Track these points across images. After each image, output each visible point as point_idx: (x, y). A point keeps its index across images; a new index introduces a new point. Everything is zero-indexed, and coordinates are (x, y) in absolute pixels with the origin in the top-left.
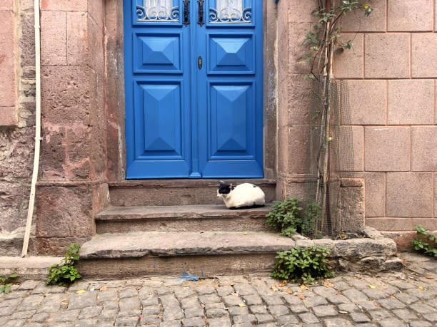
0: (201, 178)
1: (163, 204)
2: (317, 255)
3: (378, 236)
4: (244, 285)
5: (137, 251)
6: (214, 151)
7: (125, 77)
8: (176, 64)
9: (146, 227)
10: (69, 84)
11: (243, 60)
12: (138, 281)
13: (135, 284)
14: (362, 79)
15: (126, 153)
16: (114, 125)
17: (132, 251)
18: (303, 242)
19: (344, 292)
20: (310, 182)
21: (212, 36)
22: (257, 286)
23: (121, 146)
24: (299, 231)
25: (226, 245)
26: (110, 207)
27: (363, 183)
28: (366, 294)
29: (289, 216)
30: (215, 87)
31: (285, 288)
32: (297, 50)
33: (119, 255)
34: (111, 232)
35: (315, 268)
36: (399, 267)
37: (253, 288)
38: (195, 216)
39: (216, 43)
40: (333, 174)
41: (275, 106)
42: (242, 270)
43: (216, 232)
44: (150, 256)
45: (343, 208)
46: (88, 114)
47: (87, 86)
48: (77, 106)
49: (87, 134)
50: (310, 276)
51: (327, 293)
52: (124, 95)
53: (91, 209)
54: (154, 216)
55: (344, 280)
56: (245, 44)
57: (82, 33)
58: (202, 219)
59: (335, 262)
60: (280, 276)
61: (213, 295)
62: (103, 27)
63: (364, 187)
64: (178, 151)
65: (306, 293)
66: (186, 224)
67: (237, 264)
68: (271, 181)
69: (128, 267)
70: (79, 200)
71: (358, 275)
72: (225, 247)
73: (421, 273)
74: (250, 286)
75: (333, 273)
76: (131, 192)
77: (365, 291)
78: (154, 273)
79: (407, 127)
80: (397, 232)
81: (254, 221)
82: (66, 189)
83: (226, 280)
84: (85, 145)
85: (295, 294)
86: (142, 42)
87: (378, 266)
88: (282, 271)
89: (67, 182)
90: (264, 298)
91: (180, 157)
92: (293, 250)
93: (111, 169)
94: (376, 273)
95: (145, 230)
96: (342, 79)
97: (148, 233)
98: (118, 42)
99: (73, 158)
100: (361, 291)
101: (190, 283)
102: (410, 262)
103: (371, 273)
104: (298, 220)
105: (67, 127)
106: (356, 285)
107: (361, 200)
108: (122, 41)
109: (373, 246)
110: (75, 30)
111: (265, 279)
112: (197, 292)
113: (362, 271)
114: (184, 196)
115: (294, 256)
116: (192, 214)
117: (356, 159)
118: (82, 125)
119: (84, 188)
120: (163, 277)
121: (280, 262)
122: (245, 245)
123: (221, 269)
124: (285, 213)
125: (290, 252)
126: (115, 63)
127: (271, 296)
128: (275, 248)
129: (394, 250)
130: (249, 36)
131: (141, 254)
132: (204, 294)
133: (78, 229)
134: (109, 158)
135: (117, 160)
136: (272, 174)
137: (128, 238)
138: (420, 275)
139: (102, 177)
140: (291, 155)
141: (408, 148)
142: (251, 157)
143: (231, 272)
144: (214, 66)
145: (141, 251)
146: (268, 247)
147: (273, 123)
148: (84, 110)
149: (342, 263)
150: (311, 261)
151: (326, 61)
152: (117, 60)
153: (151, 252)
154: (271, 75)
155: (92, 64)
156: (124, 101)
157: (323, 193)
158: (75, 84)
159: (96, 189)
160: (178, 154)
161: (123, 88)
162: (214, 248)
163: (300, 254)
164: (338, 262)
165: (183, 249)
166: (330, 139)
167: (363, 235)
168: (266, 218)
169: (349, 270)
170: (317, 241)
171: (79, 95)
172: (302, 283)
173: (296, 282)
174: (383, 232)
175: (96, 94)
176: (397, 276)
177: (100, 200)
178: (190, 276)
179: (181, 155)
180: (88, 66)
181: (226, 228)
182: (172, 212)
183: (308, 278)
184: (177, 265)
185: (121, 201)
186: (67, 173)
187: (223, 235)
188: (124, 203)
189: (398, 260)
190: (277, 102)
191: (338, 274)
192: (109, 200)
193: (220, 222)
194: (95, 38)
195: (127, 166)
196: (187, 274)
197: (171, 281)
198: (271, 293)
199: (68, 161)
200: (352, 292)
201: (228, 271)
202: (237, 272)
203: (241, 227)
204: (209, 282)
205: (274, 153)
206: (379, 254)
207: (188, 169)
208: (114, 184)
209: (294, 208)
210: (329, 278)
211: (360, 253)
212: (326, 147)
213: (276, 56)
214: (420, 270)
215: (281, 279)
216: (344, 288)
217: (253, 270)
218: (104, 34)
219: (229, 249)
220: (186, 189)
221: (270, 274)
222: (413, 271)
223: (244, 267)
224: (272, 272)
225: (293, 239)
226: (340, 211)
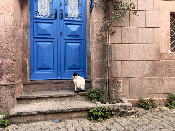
0: (62, 79)
1: (46, 91)
2: (104, 110)
3: (126, 102)
4: (76, 123)
5: (34, 112)
6: (67, 68)
7: (30, 39)
8: (52, 34)
9: (38, 101)
10: (5, 43)
11: (78, 34)
12: (34, 124)
13: (32, 125)
14: (120, 44)
15: (30, 69)
16: (25, 59)
17: (31, 112)
18: (100, 105)
19: (113, 124)
20: (102, 81)
21: (66, 24)
22: (81, 123)
23: (28, 67)
24: (98, 100)
25: (70, 108)
26: (23, 92)
27: (121, 82)
28: (120, 125)
30: (67, 43)
31: (92, 124)
33: (26, 114)
34: (23, 103)
35: (103, 115)
36: (133, 113)
37: (80, 124)
38: (58, 96)
39: (68, 27)
40: (110, 78)
41: (90, 52)
42: (76, 117)
43: (67, 102)
44: (39, 114)
45: (114, 91)
46: (14, 56)
47: (13, 44)
48: (9, 53)
49: (13, 64)
50: (101, 118)
51: (107, 125)
52: (30, 46)
53: (15, 94)
54: (41, 97)
55: (113, 119)
56: (79, 27)
57: (11, 23)
58: (61, 97)
59: (110, 112)
60: (90, 119)
61: (64, 128)
62: (21, 20)
63: (121, 83)
64: (52, 68)
65: (99, 125)
66: (55, 99)
67: (74, 115)
68: (89, 80)
69: (30, 118)
70: (9, 91)
71: (119, 117)
72: (69, 109)
73: (141, 115)
74: (79, 124)
75: (110, 117)
76: (32, 86)
77: (120, 123)
78: (41, 120)
79: (136, 61)
80: (133, 100)
81: (82, 97)
82: (4, 87)
83: (70, 121)
84: (12, 68)
85: (95, 126)
86: (38, 25)
87: (125, 113)
88: (91, 117)
89: (4, 83)
90: (84, 128)
91: (53, 71)
92: (95, 108)
93: (24, 77)
94: (125, 116)
96: (113, 44)
97: (39, 103)
98: (27, 25)
99: (7, 74)
100: (119, 123)
101: (55, 124)
102: (137, 111)
103: (123, 116)
104: (98, 96)
105: (4, 61)
106: (118, 121)
107: (121, 88)
108: (29, 25)
109: (124, 106)
110: (8, 22)
111: (84, 120)
112: (58, 128)
113: (120, 115)
114: (54, 87)
115: (95, 111)
116: (57, 95)
117: (119, 73)
118: (11, 60)
119: (12, 86)
120: (45, 121)
121: (90, 113)
122: (77, 107)
123: (68, 117)
124: (93, 94)
125: (94, 109)
126: (26, 34)
127: (86, 127)
128: (88, 108)
129: (131, 107)
130: (81, 25)
131: (35, 113)
132: (61, 128)
133: (9, 103)
134: (23, 72)
135: (26, 73)
136: (89, 78)
137: (30, 106)
138: (140, 116)
139: (20, 80)
140: (96, 72)
141: (137, 69)
142: (82, 70)
143: (72, 118)
144: (67, 35)
145: (35, 112)
146: (86, 108)
147: (89, 58)
148: (12, 54)
149: (113, 113)
150: (101, 113)
152: (27, 32)
153: (39, 112)
154: (88, 40)
155: (16, 35)
156: (30, 49)
157: (107, 86)
158: (8, 43)
159: (17, 86)
160: (52, 70)
161: (29, 43)
162: (65, 109)
163: (98, 110)
164: (112, 113)
165: (53, 111)
166: (109, 66)
167: (121, 101)
168: (86, 96)
169: (116, 115)
170: (104, 105)
171: (10, 48)
172: (98, 121)
173: (96, 121)
174: (129, 100)
175: (17, 47)
176: (132, 117)
177: (19, 90)
178: (55, 121)
179: (54, 70)
180: (13, 36)
181: (71, 100)
182: (49, 94)
183: (100, 119)
184: (50, 117)
185: (28, 90)
186: (4, 80)
187: (70, 103)
188: (29, 90)
189: (132, 111)
190: (91, 51)
191: (112, 117)
192: (23, 90)
193: (68, 98)
194: (17, 25)
195: (31, 75)
196: (54, 120)
197: (48, 123)
198: (86, 126)
199: (5, 75)
200: (116, 124)
201: (71, 118)
202: (74, 118)
203: (77, 99)
204: (63, 123)
205: (90, 69)
206: (126, 109)
207: (56, 76)
208: (25, 83)
209: (96, 92)
210: (108, 119)
211: (119, 109)
212: (107, 69)
213: (90, 33)
214: (140, 114)
215: (91, 120)
216: (113, 122)
217: (80, 117)
218: (21, 22)
219: (71, 110)
220: (55, 84)
221: (87, 118)
222: (138, 114)
223: (77, 116)
224: (87, 117)
225: (96, 104)
226: (113, 92)
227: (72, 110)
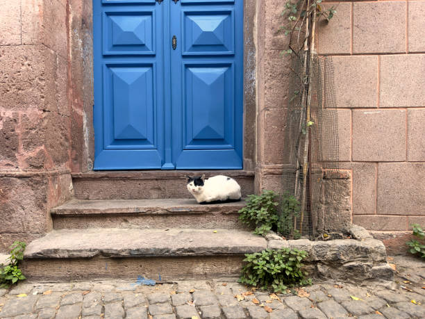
0: (175, 169)
1: (131, 198)
2: (291, 259)
3: (365, 237)
4: (205, 292)
5: (86, 250)
6: (190, 139)
7: (94, 60)
8: (148, 45)
9: (106, 223)
10: (23, 65)
11: (221, 39)
12: (86, 285)
13: (82, 288)
14: (349, 54)
15: (94, 140)
16: (79, 111)
17: (80, 251)
18: (278, 242)
19: (320, 305)
20: (288, 173)
21: (187, 14)
22: (220, 294)
23: (86, 135)
24: (275, 229)
25: (187, 245)
26: (74, 200)
27: (351, 175)
28: (345, 308)
29: (263, 212)
30: (190, 69)
31: (252, 297)
32: (275, 22)
33: (66, 255)
34: (69, 228)
35: (288, 273)
36: (388, 274)
37: (215, 296)
38: (160, 212)
39: (192, 21)
40: (314, 164)
41: (254, 89)
42: (206, 274)
43: (183, 230)
44: (101, 257)
45: (327, 203)
46: (43, 97)
47: (42, 67)
48: (31, 90)
49: (42, 120)
50: (281, 284)
51: (301, 305)
52: (92, 79)
53: (46, 202)
54: (115, 212)
55: (322, 289)
56: (224, 21)
57: (37, 9)
58: (168, 214)
59: (312, 266)
60: (248, 282)
61: (166, 305)
62: (68, 5)
63: (351, 180)
64: (150, 139)
65: (275, 305)
66: (150, 220)
67: (199, 268)
68: (248, 172)
69: (77, 268)
70: (32, 193)
71: (340, 284)
72: (186, 248)
73: (416, 281)
74: (212, 294)
75: (310, 280)
76: (95, 184)
77: (345, 304)
78: (106, 276)
79: (402, 110)
80: (389, 233)
81: (226, 218)
82: (19, 181)
83: (186, 285)
84: (39, 132)
85: (262, 305)
86: (112, 22)
87: (363, 273)
88: (250, 277)
89: (20, 172)
90: (224, 310)
91: (152, 146)
92: (264, 252)
93: (76, 159)
94: (361, 282)
95: (104, 227)
96: (325, 55)
97: (108, 229)
98: (84, 22)
99: (27, 146)
100: (340, 303)
101: (145, 289)
102: (403, 268)
103: (355, 280)
104: (274, 217)
105: (21, 113)
106: (335, 296)
107: (348, 194)
108: (90, 20)
109: (357, 249)
110: (30, 6)
111: (230, 285)
112: (149, 300)
113: (345, 279)
114: (153, 188)
115: (264, 259)
116: (157, 209)
117: (342, 147)
118: (36, 110)
119: (38, 179)
120: (116, 280)
121: (249, 266)
122: (209, 245)
123: (182, 273)
124: (259, 209)
125: (260, 254)
126: (80, 44)
128: (243, 250)
129: (382, 255)
130: (228, 13)
131: (91, 254)
133: (31, 224)
134: (73, 147)
135: (82, 148)
136: (251, 165)
137: (84, 235)
138: (414, 284)
139: (64, 167)
140: (267, 143)
141: (404, 134)
142: (230, 146)
143: (192, 277)
144: (189, 45)
145: (90, 251)
146: (235, 248)
147: (252, 107)
148: (39, 94)
149: (320, 268)
150: (283, 266)
151: (307, 34)
152: (83, 40)
153: (102, 253)
154: (250, 54)
155: (50, 42)
156: (92, 85)
157: (302, 186)
158: (29, 65)
159: (53, 181)
160: (150, 144)
161: (91, 72)
162: (174, 249)
163: (272, 257)
164: (316, 267)
165: (138, 250)
166: (311, 123)
167: (349, 235)
168: (239, 214)
169: (330, 277)
170: (292, 242)
171: (33, 76)
172: (272, 291)
173: (265, 290)
174: (373, 232)
175: (55, 77)
176: (385, 285)
177: (59, 193)
178: (146, 280)
179: (154, 144)
180: (44, 45)
181: (194, 225)
182: (136, 206)
183: (279, 285)
184: (131, 267)
185: (86, 194)
186: (20, 163)
187: (191, 233)
188: (88, 196)
189: (388, 266)
190: (256, 85)
191: (316, 282)
192: (72, 193)
193: (187, 218)
194: (53, 17)
195: (94, 156)
196: (143, 278)
197: (125, 286)
199: (22, 150)
200: (330, 305)
201: (189, 275)
202: (199, 276)
203: (211, 224)
204: (167, 287)
205: (253, 141)
206: (365, 259)
207: (160, 158)
208: (77, 175)
209: (269, 203)
210: (304, 285)
211: (343, 257)
212: (306, 133)
213: (256, 33)
215: (249, 286)
216: (321, 299)
217: (218, 275)
218: (68, 12)
219: (191, 250)
220: (156, 182)
221: (237, 279)
222: (406, 279)
223: (207, 271)
224: (240, 277)
225: (267, 239)
226: (323, 207)
227: (193, 251)
